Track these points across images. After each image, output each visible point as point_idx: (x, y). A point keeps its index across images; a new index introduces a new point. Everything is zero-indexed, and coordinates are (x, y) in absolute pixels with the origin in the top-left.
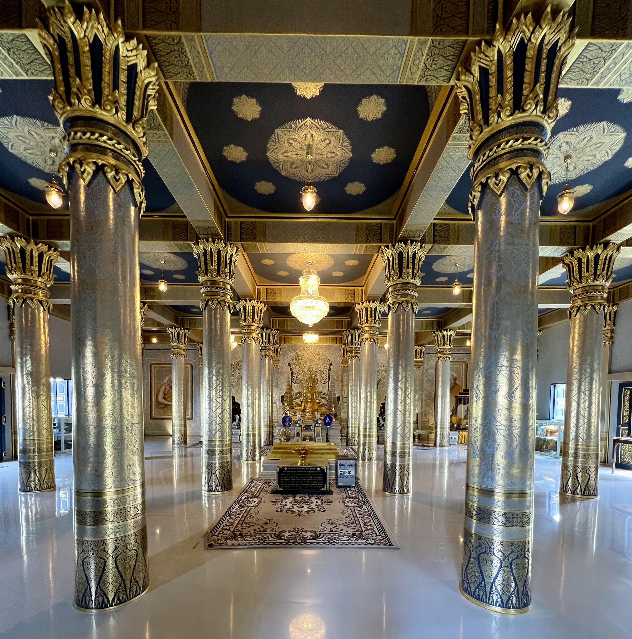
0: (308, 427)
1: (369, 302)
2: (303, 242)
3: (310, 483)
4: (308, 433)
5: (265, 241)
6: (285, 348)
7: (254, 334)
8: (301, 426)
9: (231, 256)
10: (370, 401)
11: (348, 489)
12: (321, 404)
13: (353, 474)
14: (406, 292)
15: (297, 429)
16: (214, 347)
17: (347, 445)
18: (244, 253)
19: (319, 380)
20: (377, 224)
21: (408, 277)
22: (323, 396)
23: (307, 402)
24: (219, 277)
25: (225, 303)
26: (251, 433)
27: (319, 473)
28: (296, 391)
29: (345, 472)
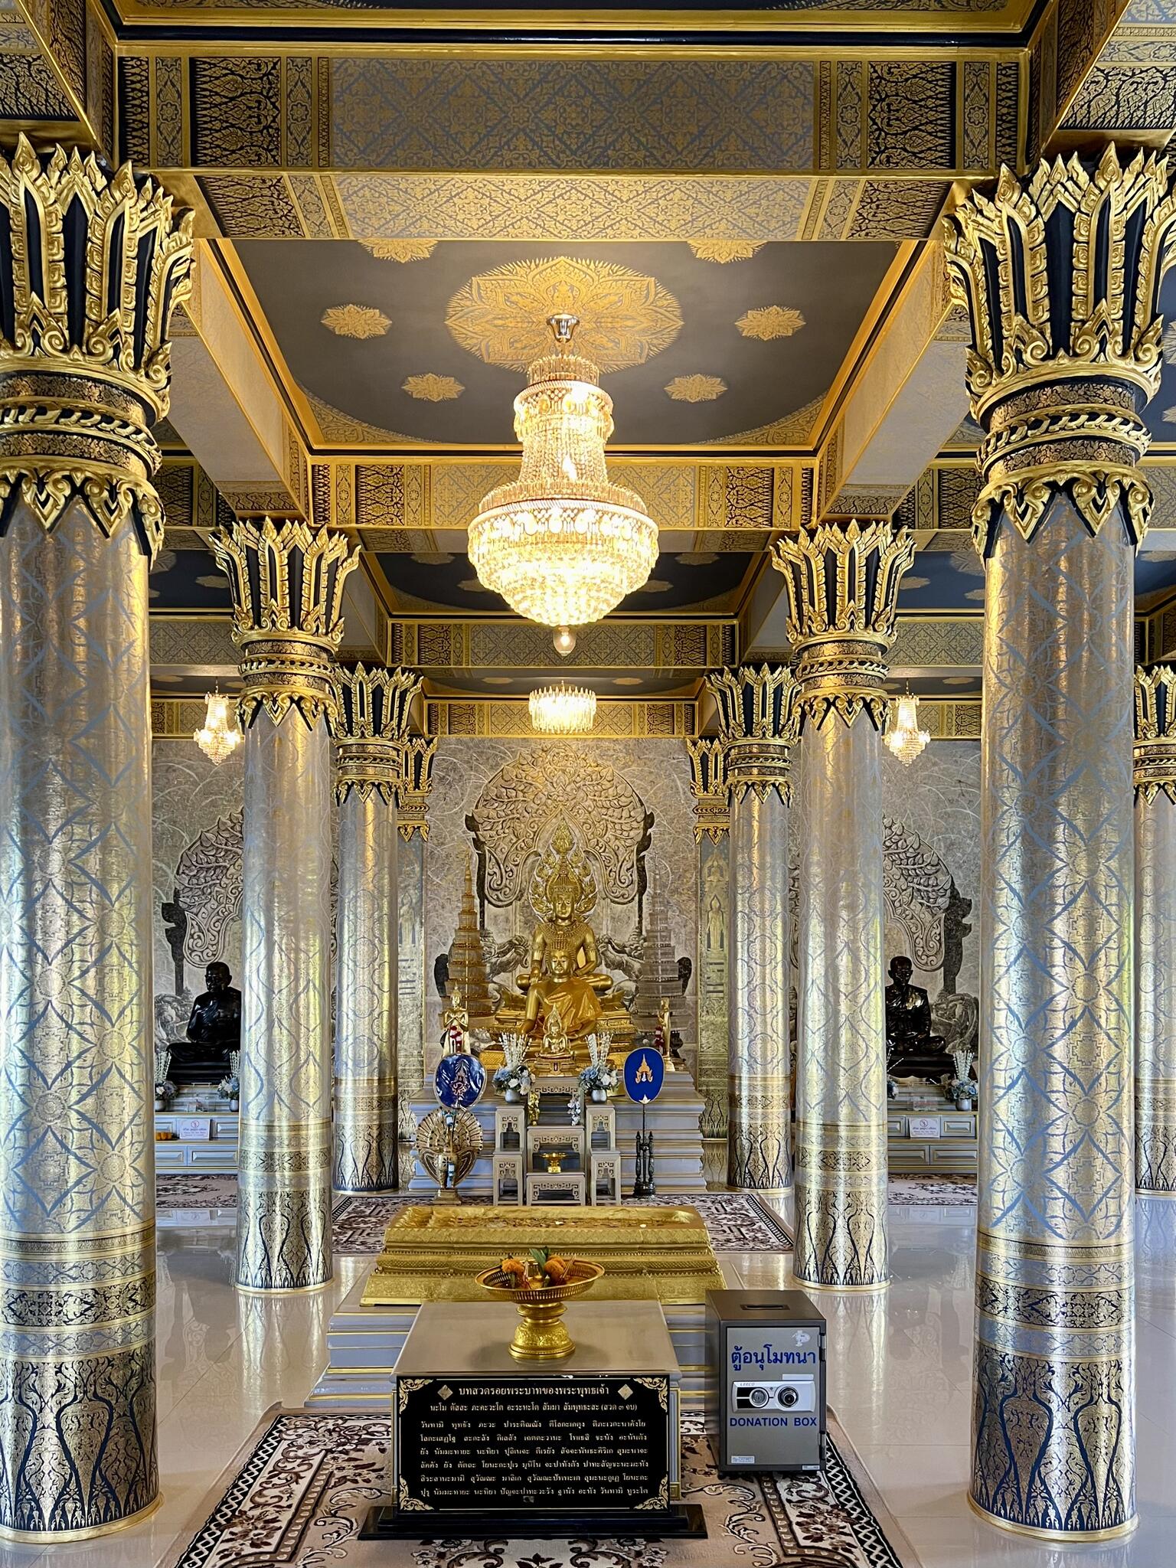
0: (553, 1106)
1: (844, 528)
2: (532, 167)
3: (583, 1472)
4: (555, 1134)
5: (328, 165)
6: (454, 753)
7: (300, 680)
8: (521, 1100)
9: (146, 244)
10: (853, 996)
11: (782, 1486)
12: (609, 993)
13: (806, 1402)
14: (1092, 428)
15: (504, 1116)
16: (60, 734)
17: (732, 1184)
18: (221, 242)
19: (599, 887)
20: (930, 67)
21: (1103, 343)
22: (618, 957)
23: (550, 988)
24: (76, 354)
25: (113, 493)
26: (283, 1151)
27: (626, 1416)
28: (498, 938)
29: (762, 1395)
